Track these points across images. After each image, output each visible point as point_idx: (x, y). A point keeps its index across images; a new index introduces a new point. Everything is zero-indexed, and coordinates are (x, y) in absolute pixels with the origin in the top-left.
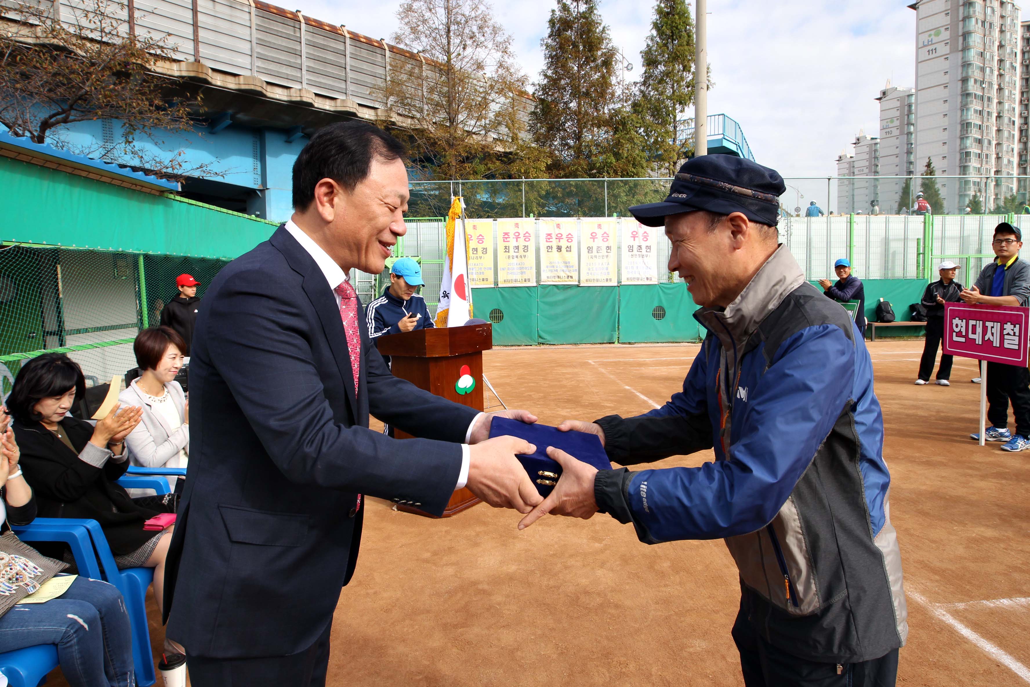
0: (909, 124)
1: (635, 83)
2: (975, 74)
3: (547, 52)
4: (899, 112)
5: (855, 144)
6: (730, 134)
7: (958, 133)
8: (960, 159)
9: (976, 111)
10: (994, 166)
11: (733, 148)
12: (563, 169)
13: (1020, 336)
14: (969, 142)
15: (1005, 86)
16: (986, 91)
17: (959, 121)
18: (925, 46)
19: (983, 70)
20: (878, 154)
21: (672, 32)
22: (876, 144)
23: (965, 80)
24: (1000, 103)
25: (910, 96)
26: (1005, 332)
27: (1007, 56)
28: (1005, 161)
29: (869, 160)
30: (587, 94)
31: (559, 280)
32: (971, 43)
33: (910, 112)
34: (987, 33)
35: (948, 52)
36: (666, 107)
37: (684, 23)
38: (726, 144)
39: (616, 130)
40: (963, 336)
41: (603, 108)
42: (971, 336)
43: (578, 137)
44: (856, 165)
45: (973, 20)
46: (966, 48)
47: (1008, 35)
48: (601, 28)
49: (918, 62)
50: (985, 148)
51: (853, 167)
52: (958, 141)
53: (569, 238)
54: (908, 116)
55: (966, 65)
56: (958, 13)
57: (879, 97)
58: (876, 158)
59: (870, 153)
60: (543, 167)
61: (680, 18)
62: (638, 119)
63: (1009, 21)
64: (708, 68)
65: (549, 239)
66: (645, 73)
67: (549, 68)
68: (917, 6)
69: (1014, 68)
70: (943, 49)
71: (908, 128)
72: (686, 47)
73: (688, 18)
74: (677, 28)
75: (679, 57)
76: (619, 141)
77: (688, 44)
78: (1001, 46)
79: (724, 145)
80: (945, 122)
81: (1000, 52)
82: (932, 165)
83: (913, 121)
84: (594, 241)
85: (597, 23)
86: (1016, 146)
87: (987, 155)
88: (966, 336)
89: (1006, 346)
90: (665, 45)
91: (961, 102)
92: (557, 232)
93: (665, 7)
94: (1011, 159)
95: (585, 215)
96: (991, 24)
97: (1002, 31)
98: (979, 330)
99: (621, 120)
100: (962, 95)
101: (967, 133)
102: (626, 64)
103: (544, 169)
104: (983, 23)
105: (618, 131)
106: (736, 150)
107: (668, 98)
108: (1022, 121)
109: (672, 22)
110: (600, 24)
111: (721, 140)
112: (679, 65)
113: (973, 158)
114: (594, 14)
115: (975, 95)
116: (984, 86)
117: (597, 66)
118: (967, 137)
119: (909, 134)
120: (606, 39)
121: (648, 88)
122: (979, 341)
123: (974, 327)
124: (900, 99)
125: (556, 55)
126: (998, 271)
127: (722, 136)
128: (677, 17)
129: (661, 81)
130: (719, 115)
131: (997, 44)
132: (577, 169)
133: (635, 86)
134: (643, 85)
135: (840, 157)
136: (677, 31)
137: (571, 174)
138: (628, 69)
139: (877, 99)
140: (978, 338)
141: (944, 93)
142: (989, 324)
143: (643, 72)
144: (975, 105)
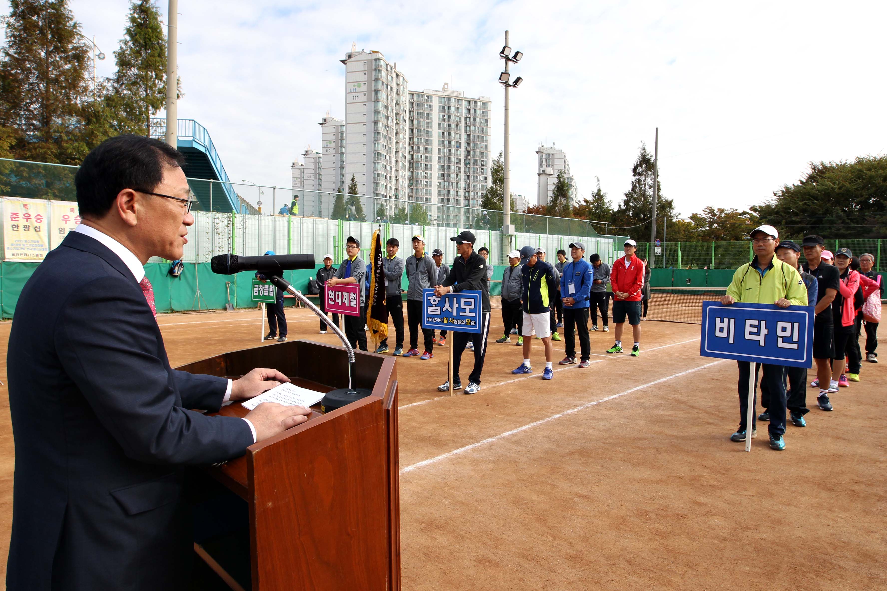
0: (342, 147)
1: (108, 79)
2: (383, 120)
3: (9, 30)
4: (335, 136)
5: (304, 155)
6: (199, 137)
7: (372, 160)
8: (374, 178)
9: (383, 145)
10: (394, 185)
11: (202, 150)
12: (29, 150)
13: (356, 300)
14: (379, 166)
15: (400, 131)
16: (389, 133)
17: (373, 150)
18: (351, 92)
19: (387, 117)
20: (321, 165)
21: (145, 43)
22: (319, 158)
23: (376, 123)
24: (397, 142)
25: (342, 126)
26: (351, 298)
27: (401, 112)
28: (401, 183)
29: (315, 169)
30: (56, 81)
31: (27, 257)
32: (380, 98)
33: (342, 139)
34: (389, 93)
35: (366, 100)
36: (140, 107)
37: (157, 37)
38: (195, 145)
39: (89, 122)
40: (333, 301)
41: (76, 98)
42: (337, 301)
43: (46, 121)
44: (306, 171)
45: (381, 82)
46: (376, 101)
47: (401, 97)
48: (72, 23)
49: (347, 103)
50: (389, 172)
51: (304, 173)
52: (372, 164)
53: (39, 218)
54: (341, 140)
55: (377, 112)
56: (372, 75)
57: (321, 122)
58: (320, 168)
59: (315, 164)
60: (7, 146)
61: (153, 32)
62: (112, 113)
63: (401, 88)
64: (178, 80)
65: (15, 218)
66: (119, 72)
67: (11, 46)
68: (346, 62)
69: (405, 121)
70: (363, 98)
71: (341, 150)
72: (158, 59)
73: (160, 33)
74: (150, 40)
75: (151, 66)
76: (93, 132)
77: (159, 56)
78: (397, 104)
79: (194, 146)
80: (364, 150)
81: (397, 108)
82: (355, 180)
83: (344, 145)
84: (66, 223)
85: (68, 18)
86: (407, 174)
87: (390, 177)
88: (335, 301)
89: (352, 305)
90: (139, 52)
91: (374, 138)
92: (25, 213)
93: (138, 18)
94: (404, 182)
95: (56, 197)
96: (391, 87)
97: (397, 94)
98: (340, 297)
99: (94, 113)
100: (375, 133)
101: (378, 160)
102: (97, 53)
103: (8, 148)
104: (387, 85)
105: (91, 123)
106: (204, 152)
107: (141, 99)
108: (410, 157)
109: (146, 34)
110: (72, 19)
111: (191, 142)
112: (151, 72)
113: (382, 178)
114: (65, 8)
115: (383, 134)
116: (387, 129)
117: (68, 57)
118: (378, 163)
119: (342, 154)
120: (78, 34)
121: (121, 85)
122: (340, 304)
123: (338, 295)
124: (336, 127)
125: (20, 36)
126: (349, 263)
127: (193, 138)
128: (150, 30)
129: (134, 83)
130: (189, 120)
131: (395, 102)
132: (46, 153)
133: (108, 81)
134: (116, 82)
135: (294, 164)
136: (150, 43)
137: (38, 155)
138: (99, 58)
139: (320, 124)
140: (339, 301)
141: (364, 129)
142: (344, 293)
143: (117, 71)
144: (382, 142)
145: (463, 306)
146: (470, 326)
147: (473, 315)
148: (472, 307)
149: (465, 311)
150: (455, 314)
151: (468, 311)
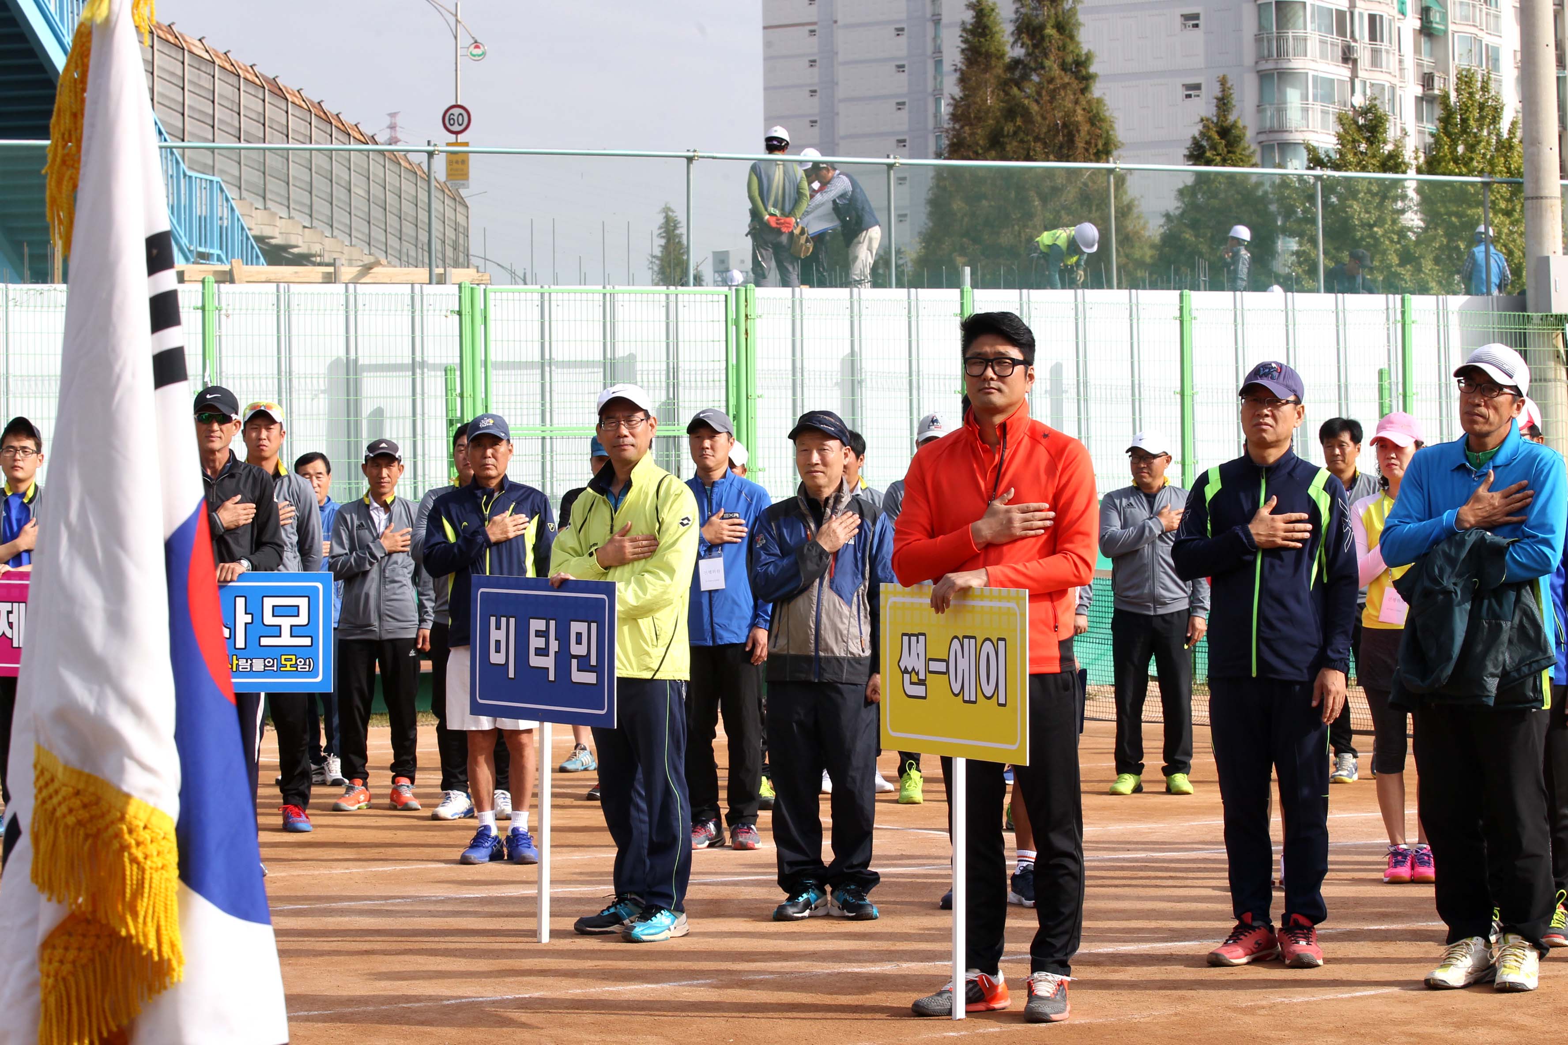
145: (269, 619)
146: (296, 673)
147: (307, 641)
148: (303, 619)
149: (277, 631)
150: (240, 643)
151: (286, 631)
